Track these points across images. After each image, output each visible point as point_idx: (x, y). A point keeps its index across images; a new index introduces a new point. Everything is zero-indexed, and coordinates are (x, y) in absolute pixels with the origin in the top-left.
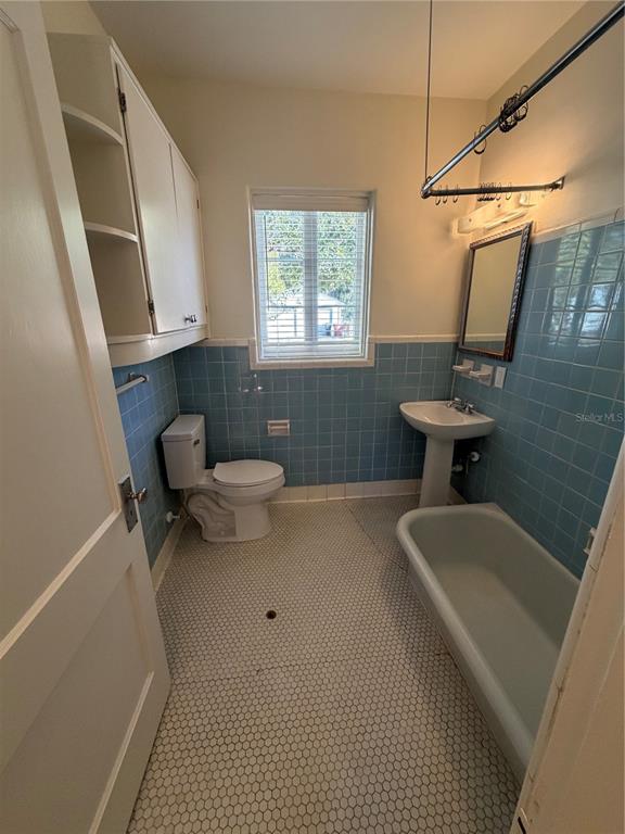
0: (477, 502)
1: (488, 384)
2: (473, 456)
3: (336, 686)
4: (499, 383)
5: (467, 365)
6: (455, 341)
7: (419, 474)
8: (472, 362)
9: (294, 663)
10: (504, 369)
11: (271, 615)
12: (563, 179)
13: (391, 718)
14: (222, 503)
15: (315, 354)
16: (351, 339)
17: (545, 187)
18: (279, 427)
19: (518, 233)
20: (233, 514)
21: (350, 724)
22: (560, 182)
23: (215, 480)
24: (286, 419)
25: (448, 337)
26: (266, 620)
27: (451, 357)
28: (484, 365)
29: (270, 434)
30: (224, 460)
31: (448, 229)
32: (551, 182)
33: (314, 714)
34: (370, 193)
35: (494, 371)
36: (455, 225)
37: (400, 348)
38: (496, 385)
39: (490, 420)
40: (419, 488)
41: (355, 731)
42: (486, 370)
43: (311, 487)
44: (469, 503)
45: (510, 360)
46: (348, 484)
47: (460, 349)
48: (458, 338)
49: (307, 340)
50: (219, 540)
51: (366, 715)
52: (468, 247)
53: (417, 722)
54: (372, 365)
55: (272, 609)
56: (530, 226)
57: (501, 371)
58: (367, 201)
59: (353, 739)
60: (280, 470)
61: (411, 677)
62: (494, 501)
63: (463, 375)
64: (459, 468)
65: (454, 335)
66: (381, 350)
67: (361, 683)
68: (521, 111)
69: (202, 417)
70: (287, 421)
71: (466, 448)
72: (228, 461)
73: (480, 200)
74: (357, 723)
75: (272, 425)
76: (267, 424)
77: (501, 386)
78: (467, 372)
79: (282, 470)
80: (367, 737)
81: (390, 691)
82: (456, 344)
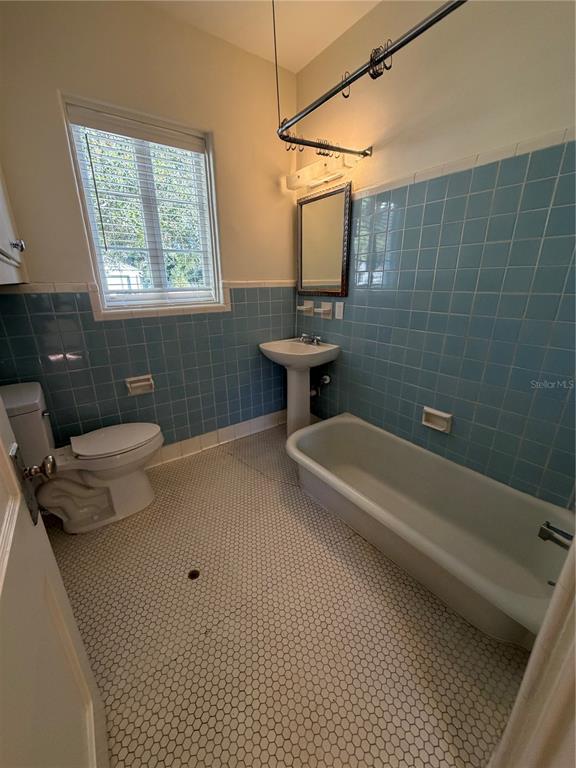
0: (332, 416)
1: (330, 317)
2: (326, 380)
3: (287, 603)
4: (339, 315)
5: (308, 305)
6: (292, 285)
7: (284, 406)
8: (312, 302)
9: (238, 606)
10: (342, 304)
11: (194, 575)
12: (371, 149)
13: (341, 603)
14: (92, 481)
15: (168, 301)
16: (204, 286)
17: (359, 153)
18: (139, 384)
19: (341, 191)
20: (107, 491)
21: (312, 627)
22: (369, 152)
23: (77, 456)
24: (148, 374)
25: (289, 282)
26: (190, 582)
27: (292, 300)
28: (323, 303)
29: (133, 393)
30: (78, 433)
31: (278, 184)
32: (362, 150)
33: (279, 638)
34: (206, 134)
35: (334, 307)
36: (283, 181)
37: (253, 292)
38: (337, 317)
39: (336, 346)
40: (285, 418)
41: (319, 629)
42: (326, 306)
43: (182, 442)
44: (325, 419)
45: (346, 295)
46: (220, 430)
47: (299, 293)
48: (297, 283)
49: (156, 286)
50: (91, 527)
51: (321, 612)
52: (296, 202)
53: (360, 594)
54: (229, 309)
55: (193, 569)
56: (350, 185)
57: (339, 305)
58: (204, 142)
59: (320, 636)
60: (156, 429)
61: (340, 564)
62: (346, 411)
63: (305, 314)
64: (314, 393)
65: (293, 281)
66: (236, 295)
67: (306, 589)
68: (387, 62)
69: (38, 385)
70: (149, 376)
71: (319, 374)
72: (80, 434)
73: (320, 153)
74: (318, 622)
75: (131, 383)
76: (124, 382)
77: (341, 318)
78: (309, 311)
79: (159, 428)
80: (330, 628)
81: (330, 583)
82: (295, 288)
